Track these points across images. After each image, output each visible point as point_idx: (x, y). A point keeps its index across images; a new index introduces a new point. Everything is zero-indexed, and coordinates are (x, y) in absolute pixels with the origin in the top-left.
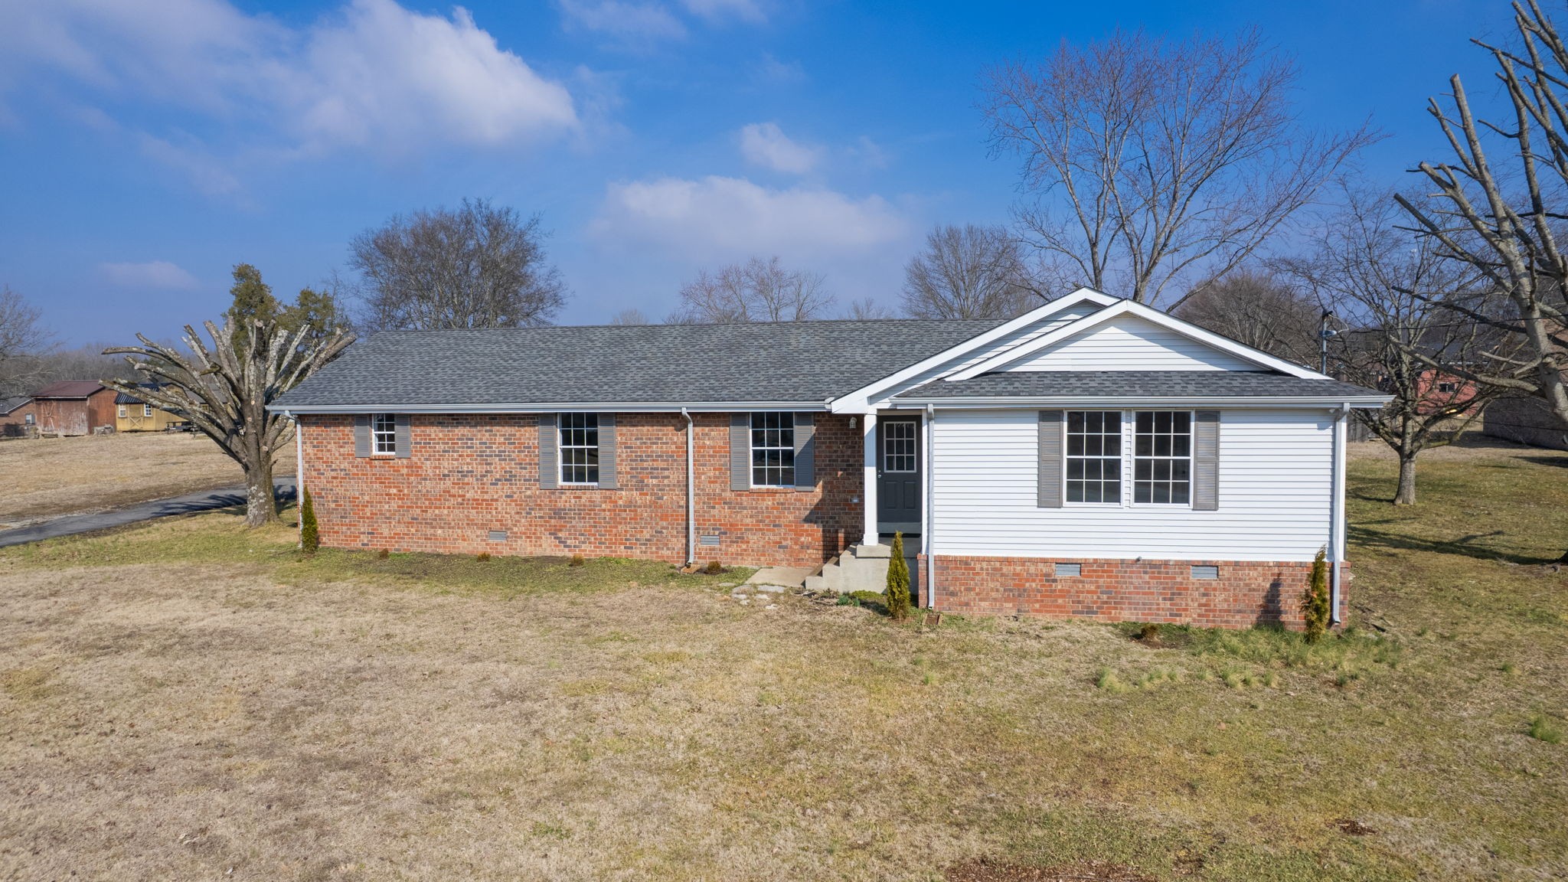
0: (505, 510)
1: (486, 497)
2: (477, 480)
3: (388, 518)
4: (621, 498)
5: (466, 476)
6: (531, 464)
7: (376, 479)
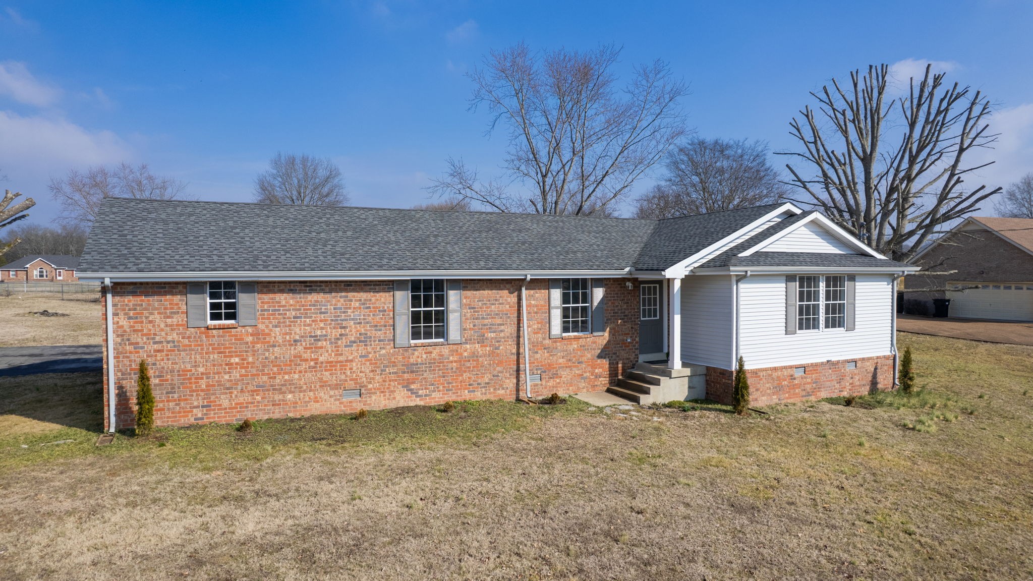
0: (359, 369)
1: (341, 358)
2: (331, 343)
3: (228, 389)
4: (466, 351)
5: (319, 340)
6: (385, 326)
7: (213, 349)
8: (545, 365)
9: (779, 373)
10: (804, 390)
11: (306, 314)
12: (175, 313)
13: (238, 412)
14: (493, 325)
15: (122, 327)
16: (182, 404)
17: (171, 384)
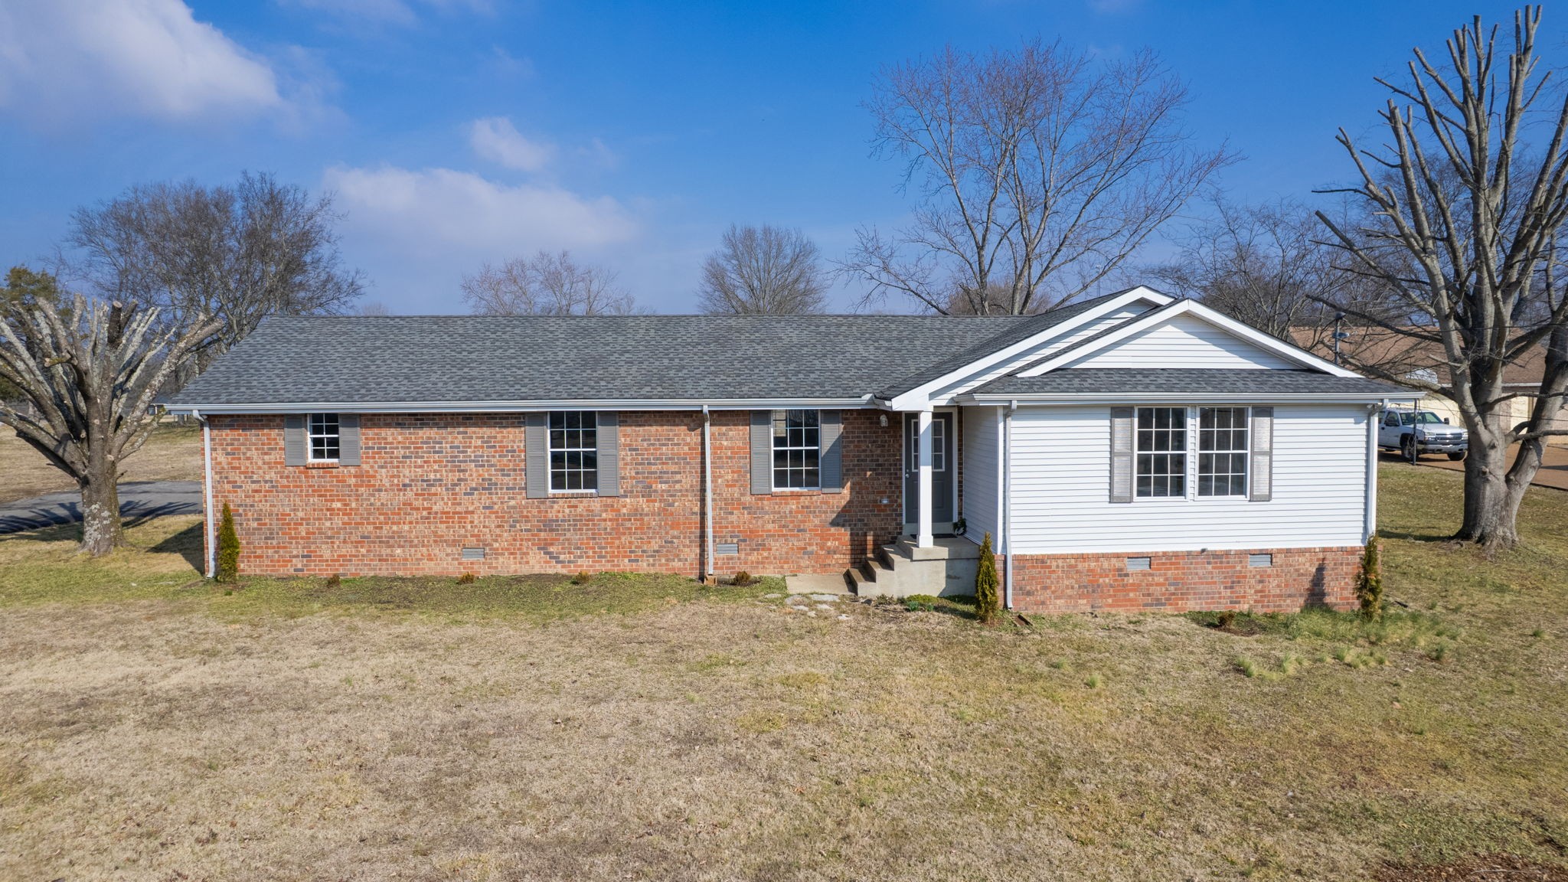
0: (482, 523)
1: (458, 509)
2: (447, 489)
3: (329, 538)
4: (625, 506)
5: (432, 485)
6: (515, 470)
7: (313, 491)
8: (745, 532)
9: (1093, 564)
10: (1149, 595)
11: (417, 453)
12: (272, 449)
13: (341, 565)
14: (665, 473)
15: (220, 463)
16: (281, 552)
17: (269, 529)
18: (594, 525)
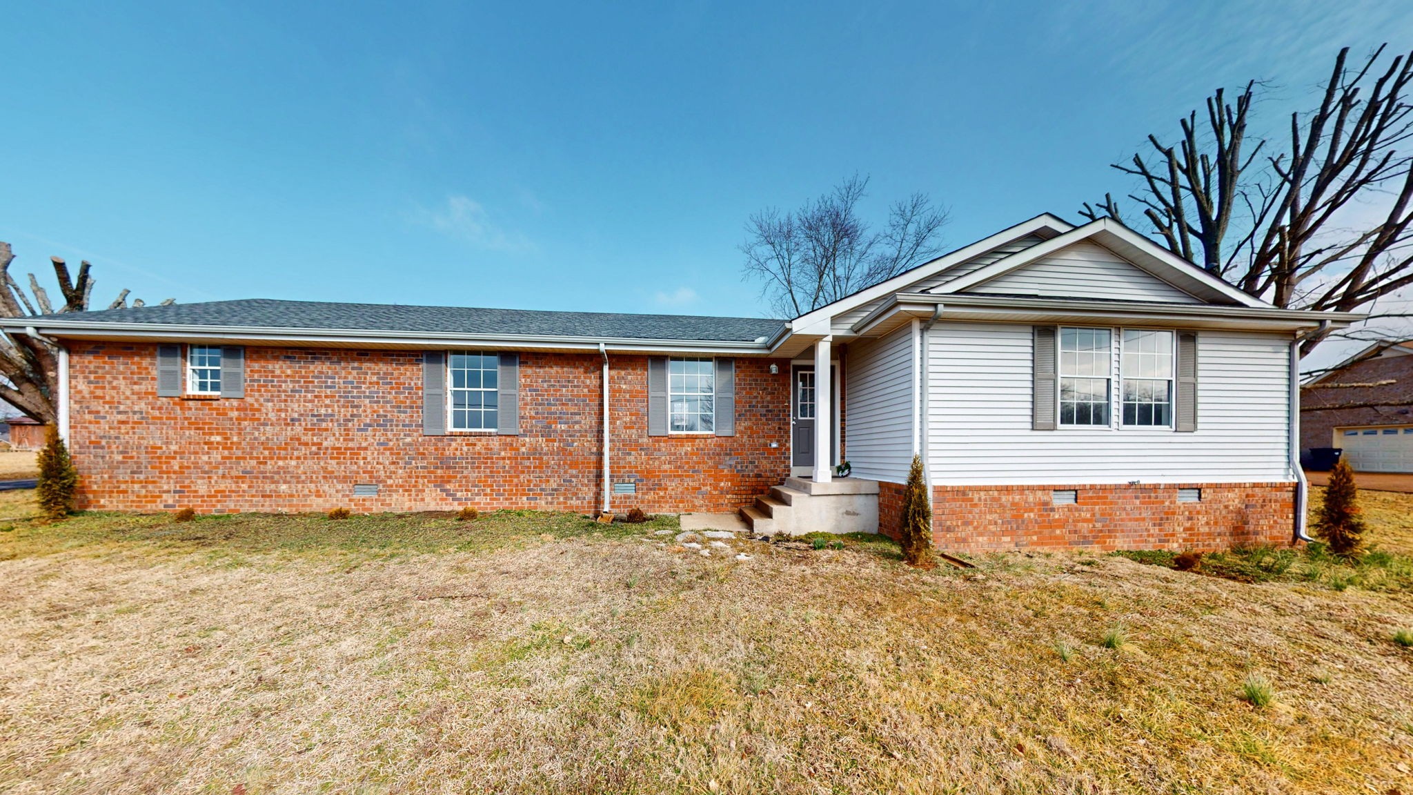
0: (379, 460)
1: (351, 445)
2: (339, 425)
3: (206, 472)
4: (524, 445)
5: (323, 420)
6: (412, 407)
7: (189, 423)
9: (1017, 498)
10: (1075, 532)
11: (307, 387)
12: (143, 379)
13: (218, 501)
14: (564, 413)
15: (80, 392)
16: (150, 487)
17: (136, 463)
18: (492, 463)
